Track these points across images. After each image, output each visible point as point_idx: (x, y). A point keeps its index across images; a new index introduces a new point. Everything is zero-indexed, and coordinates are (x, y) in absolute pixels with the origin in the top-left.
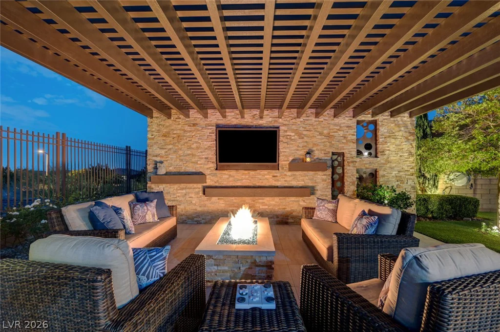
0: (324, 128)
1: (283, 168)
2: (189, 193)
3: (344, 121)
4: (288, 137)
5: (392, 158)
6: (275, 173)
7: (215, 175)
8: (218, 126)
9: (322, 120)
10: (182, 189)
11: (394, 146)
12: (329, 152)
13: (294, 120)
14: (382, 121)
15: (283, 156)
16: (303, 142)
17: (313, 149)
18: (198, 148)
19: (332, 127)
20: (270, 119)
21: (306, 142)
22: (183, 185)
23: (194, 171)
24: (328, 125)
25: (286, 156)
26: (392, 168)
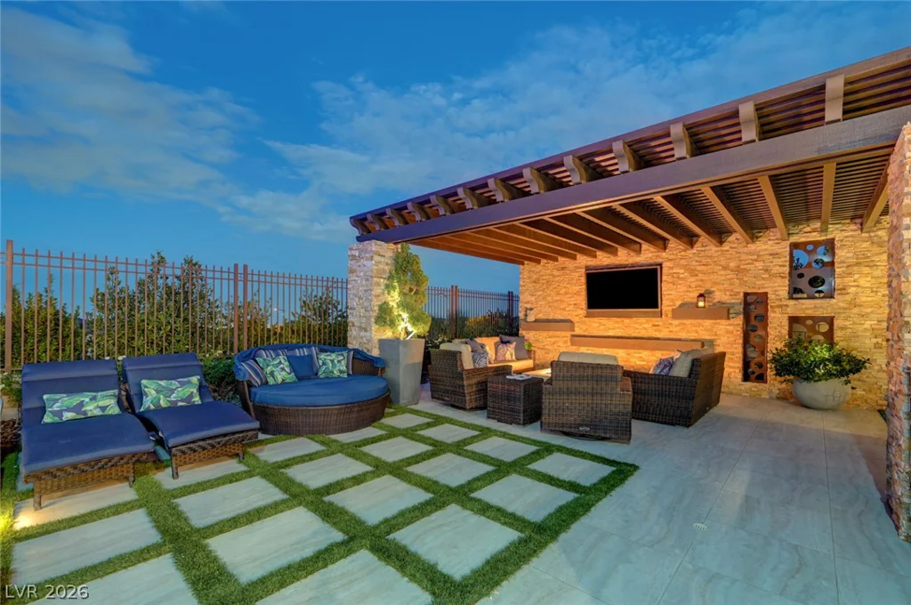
0: (730, 259)
1: (667, 316)
2: (557, 342)
3: (766, 247)
4: (675, 275)
5: (864, 299)
6: (657, 321)
7: (584, 323)
8: (587, 268)
9: (728, 248)
10: (551, 337)
11: (869, 279)
12: (738, 293)
13: (683, 253)
14: (842, 241)
15: (667, 299)
16: (697, 280)
17: (712, 289)
18: (566, 294)
19: (743, 257)
20: (650, 255)
21: (702, 280)
22: (551, 333)
23: (562, 318)
24: (737, 255)
25: (672, 300)
26: (863, 316)
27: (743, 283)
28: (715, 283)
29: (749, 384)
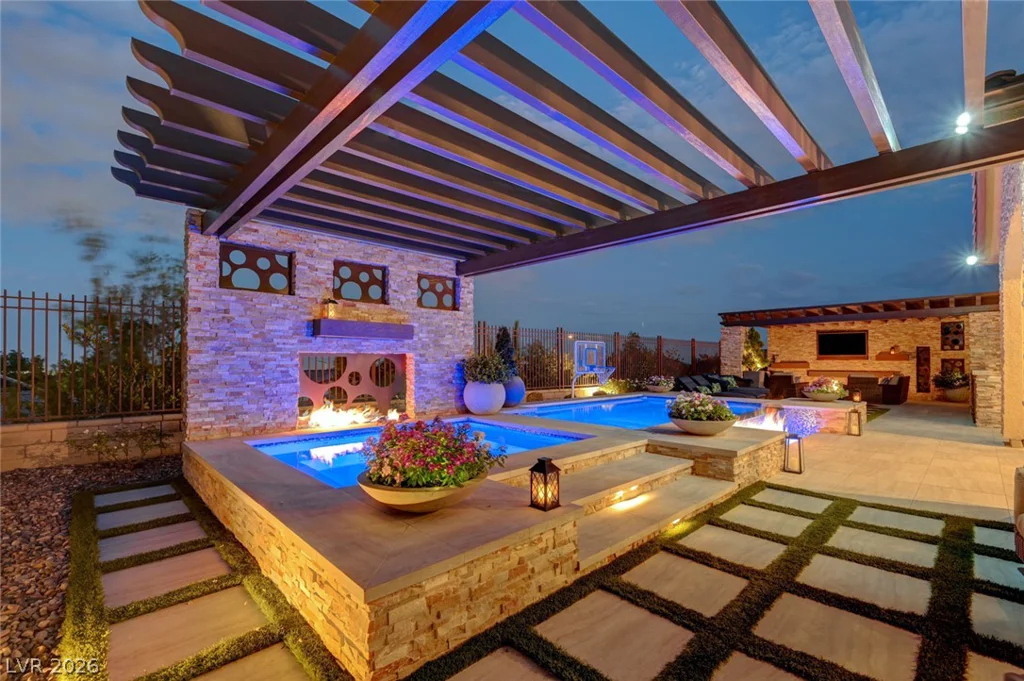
0: (908, 329)
1: (871, 359)
3: (928, 324)
4: (876, 337)
6: (864, 362)
7: (816, 363)
8: (818, 332)
9: (907, 324)
12: (914, 347)
13: (880, 325)
15: (871, 350)
16: (889, 340)
17: (899, 345)
18: (802, 346)
19: (916, 328)
20: (860, 326)
21: (893, 340)
23: (800, 360)
24: (913, 328)
25: (875, 351)
27: (916, 342)
28: (900, 342)
29: (920, 394)
